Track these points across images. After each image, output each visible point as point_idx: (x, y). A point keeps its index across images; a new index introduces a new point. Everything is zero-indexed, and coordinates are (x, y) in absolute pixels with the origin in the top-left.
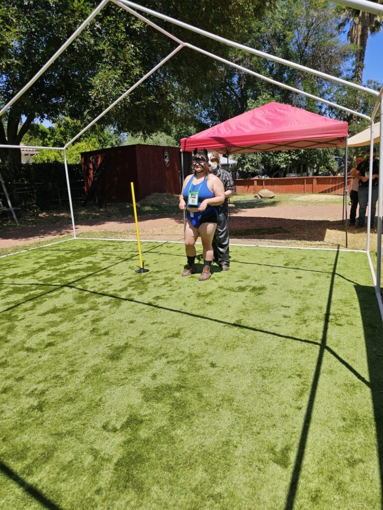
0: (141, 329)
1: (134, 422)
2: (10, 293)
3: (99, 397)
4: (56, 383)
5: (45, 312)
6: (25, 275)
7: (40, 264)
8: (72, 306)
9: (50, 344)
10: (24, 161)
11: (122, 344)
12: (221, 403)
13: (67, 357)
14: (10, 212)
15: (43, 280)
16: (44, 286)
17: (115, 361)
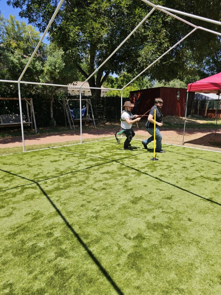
0: (150, 191)
1: (140, 237)
2: (89, 160)
3: (124, 220)
4: (105, 208)
5: (103, 172)
6: (96, 153)
7: (104, 148)
8: (116, 172)
9: (104, 189)
10: (102, 96)
11: (139, 196)
12: (192, 242)
13: (111, 197)
14: (93, 121)
15: (104, 157)
16: (104, 160)
17: (134, 205)
